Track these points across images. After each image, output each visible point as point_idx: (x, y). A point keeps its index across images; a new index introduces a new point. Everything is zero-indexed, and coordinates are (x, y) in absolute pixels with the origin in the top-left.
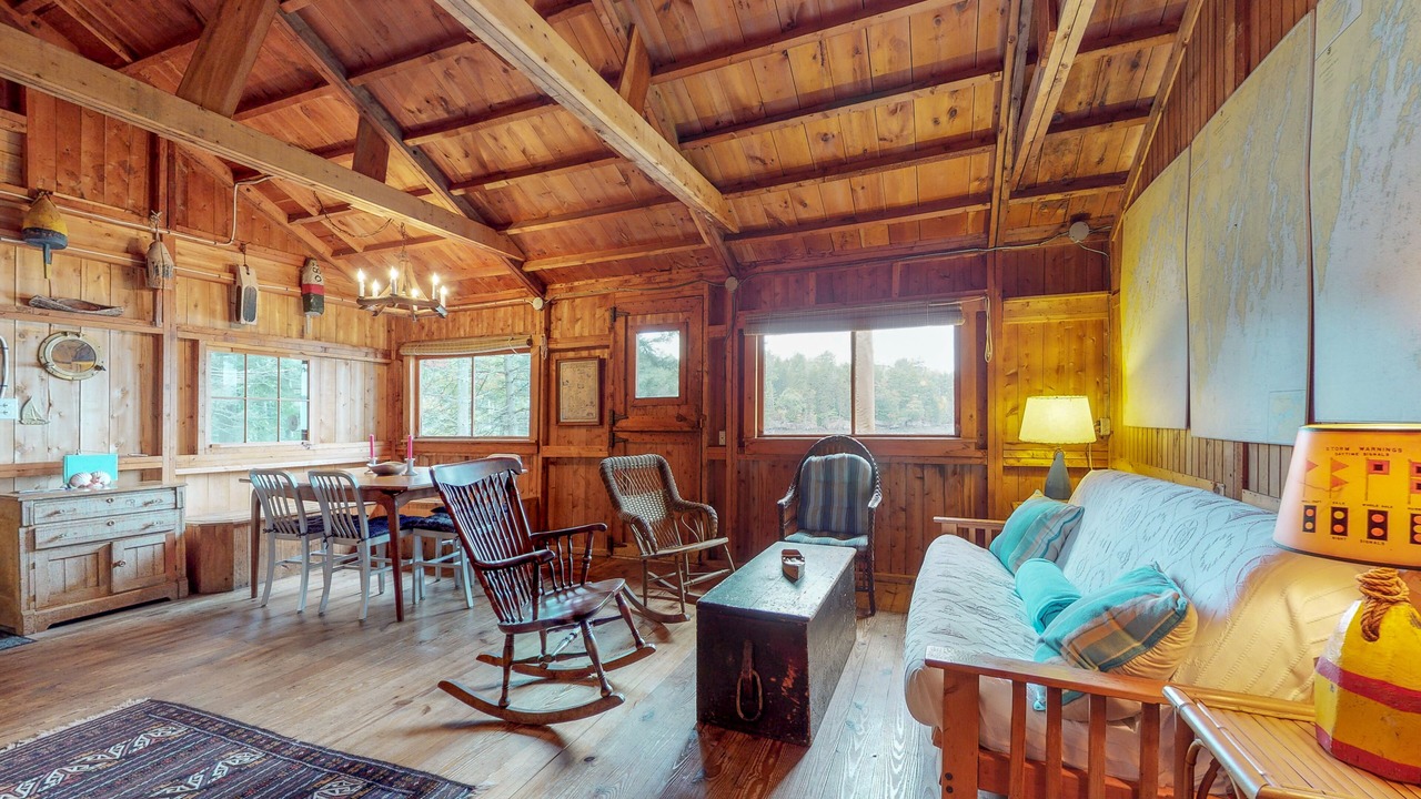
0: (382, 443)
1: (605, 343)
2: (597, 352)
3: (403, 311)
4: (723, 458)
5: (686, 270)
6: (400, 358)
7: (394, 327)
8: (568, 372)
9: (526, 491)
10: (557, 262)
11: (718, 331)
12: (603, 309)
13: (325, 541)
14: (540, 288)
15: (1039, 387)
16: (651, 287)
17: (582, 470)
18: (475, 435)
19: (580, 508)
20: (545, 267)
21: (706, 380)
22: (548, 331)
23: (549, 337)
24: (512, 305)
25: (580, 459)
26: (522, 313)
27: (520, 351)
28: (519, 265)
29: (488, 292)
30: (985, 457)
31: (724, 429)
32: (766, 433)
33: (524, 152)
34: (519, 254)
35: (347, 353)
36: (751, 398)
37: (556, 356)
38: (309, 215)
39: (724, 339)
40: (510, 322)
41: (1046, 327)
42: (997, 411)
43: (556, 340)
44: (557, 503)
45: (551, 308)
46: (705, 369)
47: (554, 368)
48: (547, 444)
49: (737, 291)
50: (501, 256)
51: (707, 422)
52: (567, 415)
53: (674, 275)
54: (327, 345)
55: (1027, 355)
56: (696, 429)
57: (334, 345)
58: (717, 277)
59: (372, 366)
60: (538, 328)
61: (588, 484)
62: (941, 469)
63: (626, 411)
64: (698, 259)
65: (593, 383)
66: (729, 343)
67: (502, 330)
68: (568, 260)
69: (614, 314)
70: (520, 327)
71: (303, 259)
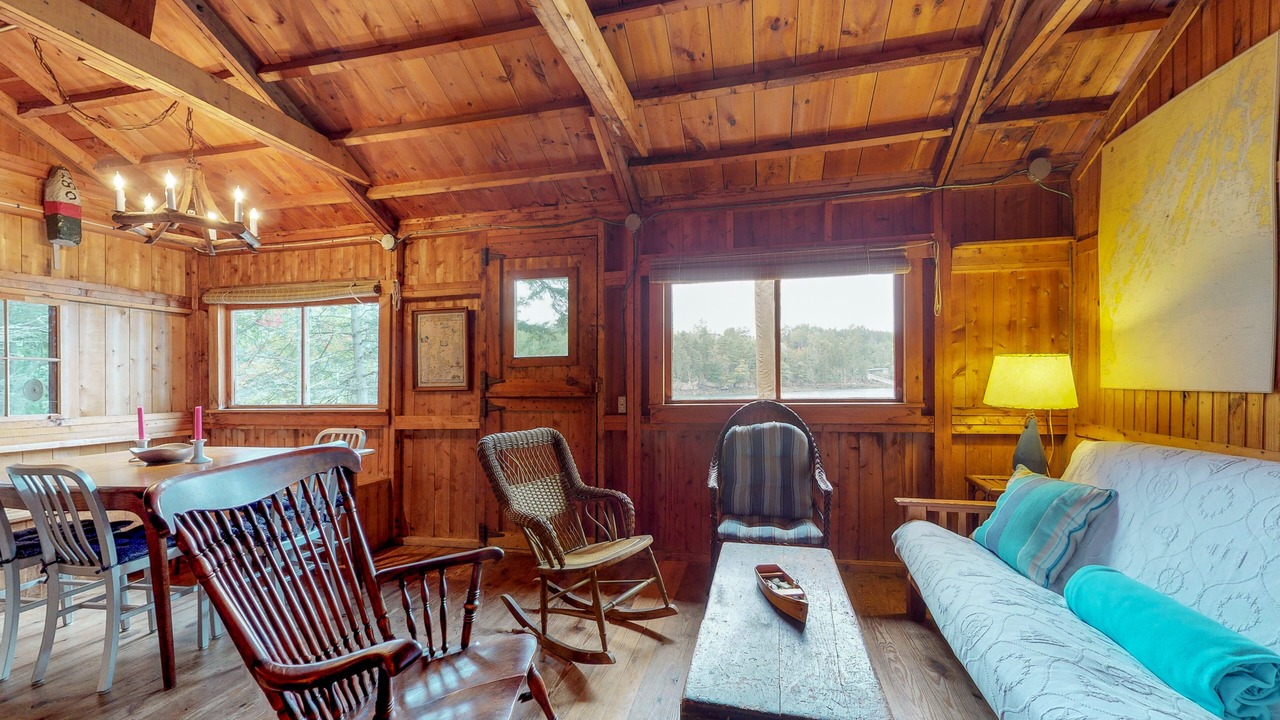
0: (178, 415)
1: (474, 291)
2: (465, 303)
3: (194, 240)
4: (623, 429)
5: (575, 205)
6: (204, 307)
7: (195, 268)
8: (427, 326)
9: (375, 471)
10: (413, 188)
11: (615, 278)
12: (472, 250)
13: (43, 571)
14: (391, 222)
15: (989, 345)
16: (533, 224)
17: (446, 445)
18: (308, 402)
19: (444, 492)
20: (397, 194)
21: (602, 336)
22: (401, 276)
23: (402, 283)
24: (354, 244)
25: (444, 433)
26: (368, 254)
27: (365, 300)
28: (362, 190)
29: (322, 227)
30: (932, 424)
31: (624, 393)
32: (674, 398)
33: (365, 20)
34: (362, 173)
35: (121, 298)
36: (658, 358)
37: (412, 306)
38: (49, 103)
39: (623, 288)
40: (352, 265)
41: (995, 277)
42: (944, 371)
43: (411, 287)
44: (415, 484)
45: (405, 248)
46: (601, 322)
47: (410, 321)
48: (402, 414)
49: (639, 231)
50: (337, 175)
51: (604, 387)
52: (425, 378)
53: (561, 210)
54: (90, 286)
55: (976, 309)
56: (590, 395)
57: (101, 287)
58: (616, 214)
59: (163, 317)
60: (388, 272)
61: (454, 461)
62: (879, 438)
63: (501, 373)
64: (592, 191)
65: (459, 339)
66: (629, 292)
67: (342, 274)
68: (427, 186)
69: (487, 256)
70: (364, 271)
71: (46, 167)
